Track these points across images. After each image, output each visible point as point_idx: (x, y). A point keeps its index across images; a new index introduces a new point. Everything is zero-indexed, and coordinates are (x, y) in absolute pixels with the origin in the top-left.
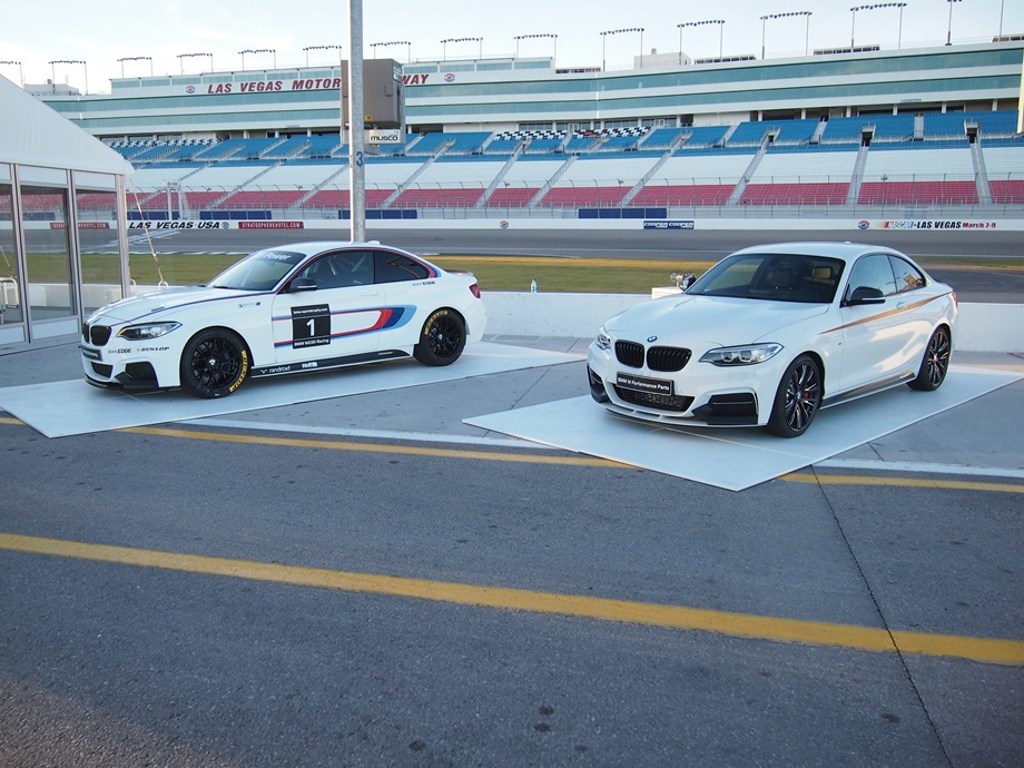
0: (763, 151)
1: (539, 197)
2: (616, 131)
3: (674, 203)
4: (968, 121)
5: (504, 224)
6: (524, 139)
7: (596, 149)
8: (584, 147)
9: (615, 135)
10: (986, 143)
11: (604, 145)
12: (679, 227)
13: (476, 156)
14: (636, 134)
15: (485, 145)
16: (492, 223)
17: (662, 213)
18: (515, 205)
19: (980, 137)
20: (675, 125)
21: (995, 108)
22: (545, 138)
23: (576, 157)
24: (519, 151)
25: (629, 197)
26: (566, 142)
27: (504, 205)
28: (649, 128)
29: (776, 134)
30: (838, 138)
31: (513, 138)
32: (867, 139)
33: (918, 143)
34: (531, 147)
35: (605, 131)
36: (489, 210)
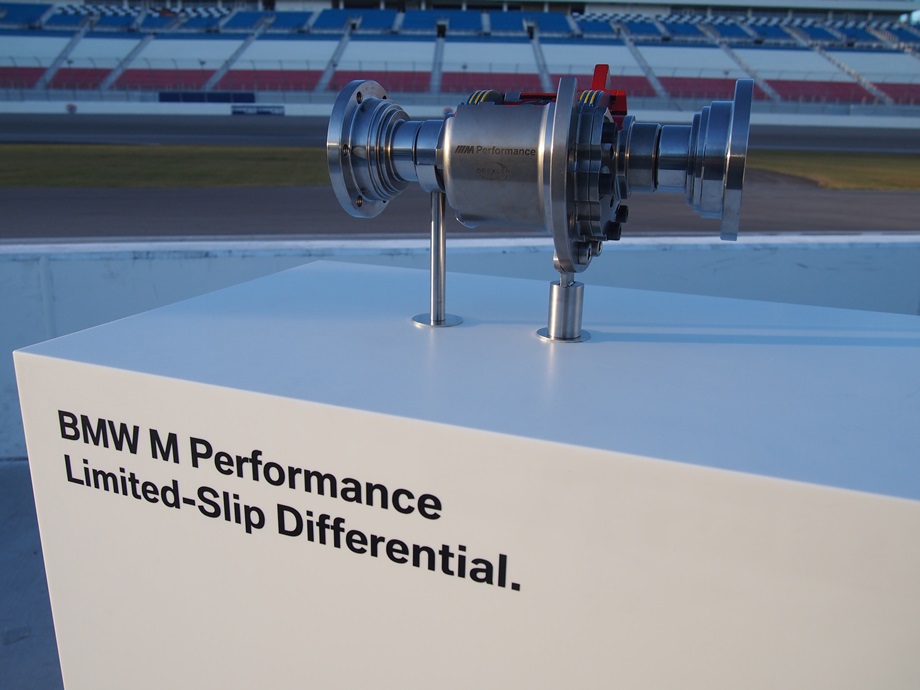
0: (346, 38)
1: (112, 79)
2: (195, 11)
3: (262, 88)
4: (527, 20)
5: (72, 108)
6: (91, 14)
7: (174, 29)
8: (161, 26)
9: (194, 15)
10: (543, 40)
11: (184, 25)
12: (268, 113)
13: (33, 30)
14: (217, 15)
15: (45, 18)
16: (56, 107)
17: (251, 98)
18: (84, 87)
19: (537, 35)
20: (256, 8)
21: (546, 9)
22: (116, 14)
23: (152, 37)
24: (86, 28)
25: (215, 80)
26: (140, 20)
27: (71, 86)
28: (229, 9)
29: (358, 22)
30: (416, 28)
31: (77, 13)
32: (442, 32)
33: (486, 38)
34: (100, 23)
35: (183, 11)
36: (52, 92)
